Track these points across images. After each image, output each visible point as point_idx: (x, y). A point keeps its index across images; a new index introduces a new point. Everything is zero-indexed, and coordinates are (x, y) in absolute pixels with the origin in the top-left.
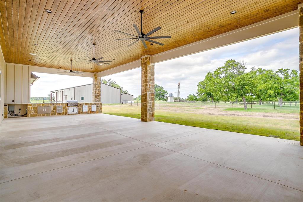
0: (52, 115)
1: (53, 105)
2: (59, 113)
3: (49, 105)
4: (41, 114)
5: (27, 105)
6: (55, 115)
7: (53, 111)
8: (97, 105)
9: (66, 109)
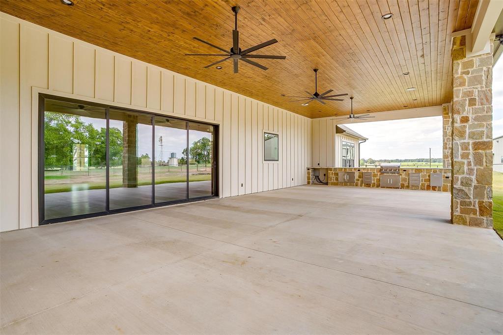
0: (357, 185)
1: (358, 170)
2: (367, 184)
3: (353, 170)
4: (342, 183)
5: (327, 169)
6: (361, 186)
7: (359, 180)
8: (445, 173)
9: (378, 178)
